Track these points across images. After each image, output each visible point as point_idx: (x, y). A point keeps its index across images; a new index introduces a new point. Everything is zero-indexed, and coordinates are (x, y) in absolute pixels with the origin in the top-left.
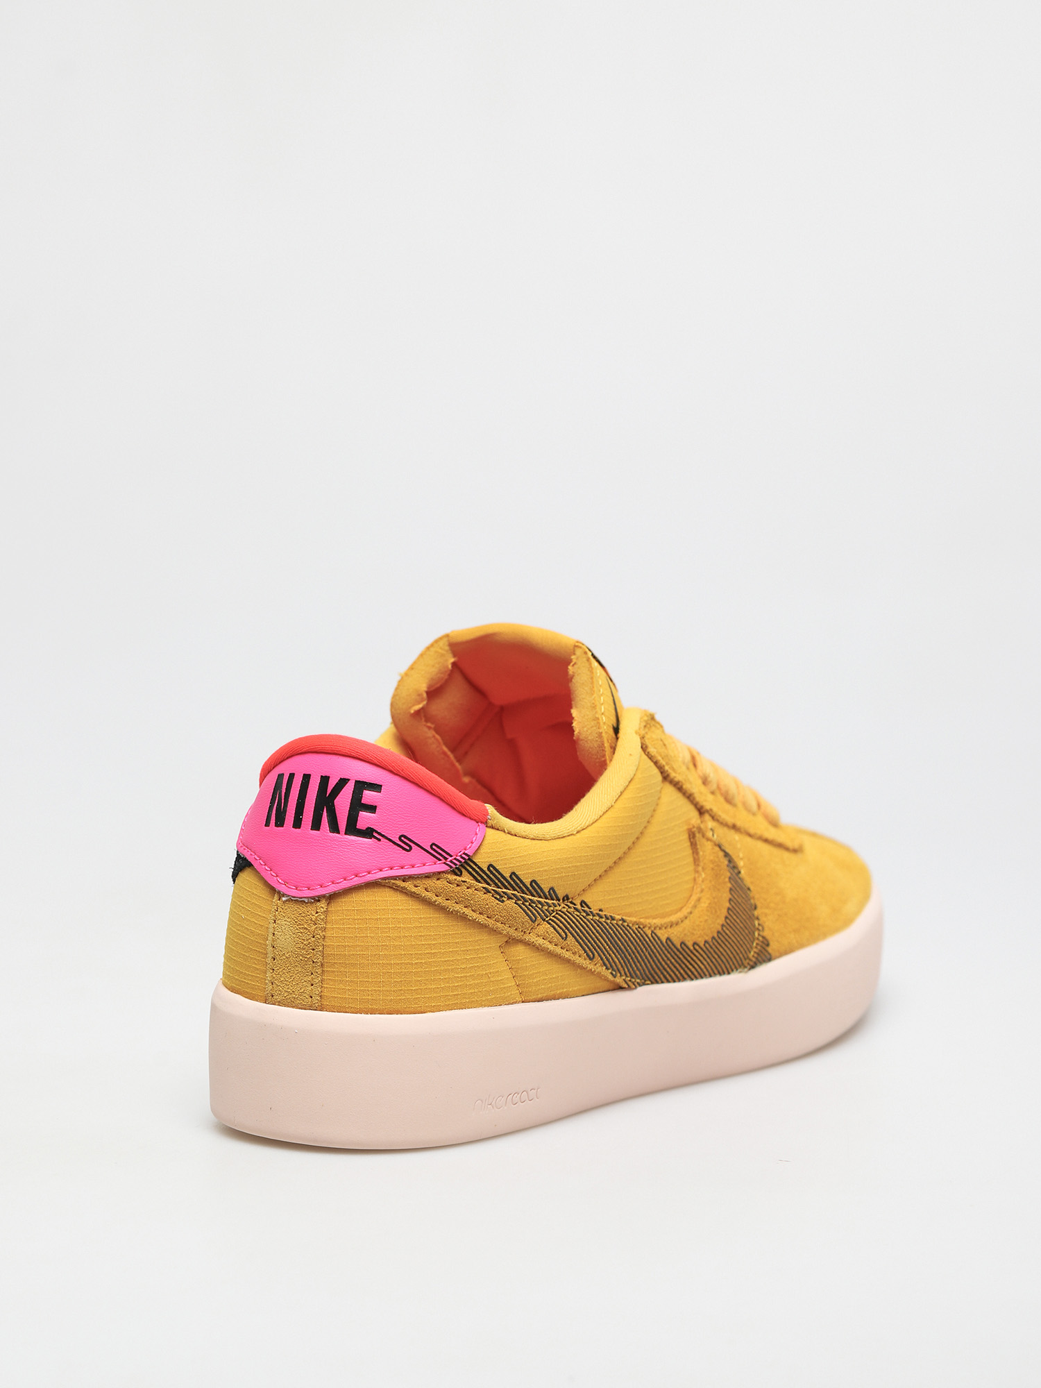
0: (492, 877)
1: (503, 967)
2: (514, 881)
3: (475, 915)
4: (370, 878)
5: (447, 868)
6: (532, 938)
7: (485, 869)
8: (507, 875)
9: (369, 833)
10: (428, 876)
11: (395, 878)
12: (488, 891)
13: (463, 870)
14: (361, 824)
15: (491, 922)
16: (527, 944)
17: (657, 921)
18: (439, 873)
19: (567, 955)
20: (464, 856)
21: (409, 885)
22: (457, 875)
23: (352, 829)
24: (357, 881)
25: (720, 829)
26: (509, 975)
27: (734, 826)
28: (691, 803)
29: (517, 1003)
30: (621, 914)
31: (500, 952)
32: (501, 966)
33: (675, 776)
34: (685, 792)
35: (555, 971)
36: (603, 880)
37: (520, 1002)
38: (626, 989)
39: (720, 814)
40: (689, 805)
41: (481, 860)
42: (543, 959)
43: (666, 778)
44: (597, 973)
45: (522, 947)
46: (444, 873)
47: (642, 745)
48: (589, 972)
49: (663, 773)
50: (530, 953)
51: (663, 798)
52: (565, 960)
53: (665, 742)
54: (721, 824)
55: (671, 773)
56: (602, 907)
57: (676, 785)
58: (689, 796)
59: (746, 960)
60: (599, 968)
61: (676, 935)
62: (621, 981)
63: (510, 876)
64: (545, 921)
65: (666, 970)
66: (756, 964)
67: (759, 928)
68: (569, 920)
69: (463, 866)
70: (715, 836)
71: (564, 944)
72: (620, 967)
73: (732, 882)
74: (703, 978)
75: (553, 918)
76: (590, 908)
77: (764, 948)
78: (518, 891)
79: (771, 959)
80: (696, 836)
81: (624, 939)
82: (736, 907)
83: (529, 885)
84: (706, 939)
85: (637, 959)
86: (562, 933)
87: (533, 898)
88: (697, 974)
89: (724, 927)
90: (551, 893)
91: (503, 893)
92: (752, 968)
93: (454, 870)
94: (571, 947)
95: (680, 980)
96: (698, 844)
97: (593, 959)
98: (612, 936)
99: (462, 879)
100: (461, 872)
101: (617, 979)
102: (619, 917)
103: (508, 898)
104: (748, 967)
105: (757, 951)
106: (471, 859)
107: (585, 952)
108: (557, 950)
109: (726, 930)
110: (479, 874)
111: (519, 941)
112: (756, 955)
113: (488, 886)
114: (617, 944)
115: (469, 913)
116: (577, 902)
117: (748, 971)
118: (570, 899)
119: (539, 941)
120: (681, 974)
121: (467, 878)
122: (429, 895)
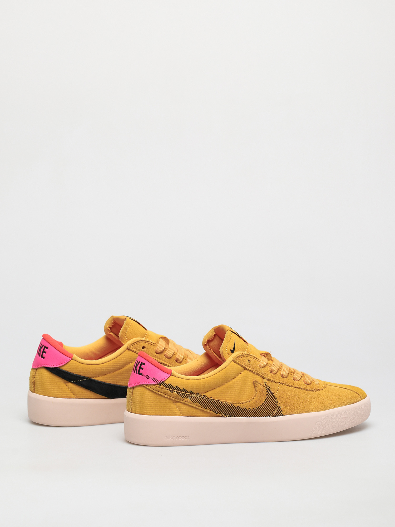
0: (170, 387)
1: (175, 407)
2: (177, 388)
3: (164, 395)
4: (139, 384)
5: (156, 383)
6: (183, 402)
7: (168, 385)
8: (175, 387)
9: (141, 374)
10: (151, 385)
11: (144, 385)
12: (168, 390)
13: (161, 384)
14: (140, 372)
15: (169, 397)
16: (182, 403)
17: (233, 402)
18: (154, 384)
19: (196, 407)
20: (162, 381)
21: (147, 387)
22: (160, 385)
23: (139, 373)
24: (137, 384)
25: (270, 383)
26: (177, 409)
27: (279, 383)
28: (258, 375)
29: (179, 416)
30: (220, 399)
31: (173, 404)
32: (173, 407)
33: (250, 369)
34: (254, 373)
35: (192, 410)
36: (213, 391)
37: (181, 416)
38: (222, 417)
39: (272, 379)
40: (257, 376)
41: (167, 382)
42: (187, 407)
43: (246, 369)
44: (209, 412)
45: (180, 403)
46: (156, 384)
47: (233, 360)
48: (205, 412)
49: (244, 368)
50: (183, 405)
51: (243, 373)
52: (196, 408)
53: (251, 361)
54: (271, 381)
55: (248, 368)
56: (212, 397)
57: (250, 371)
58: (257, 374)
59: (271, 415)
60: (209, 411)
61: (242, 406)
62: (220, 415)
63: (176, 387)
64: (188, 398)
65: (238, 414)
66: (275, 416)
67: (279, 407)
68: (196, 399)
69: (161, 383)
70: (266, 384)
71: (195, 404)
72: (218, 411)
73: (268, 395)
74: (252, 417)
75: (191, 398)
76: (207, 397)
77: (280, 412)
78: (178, 391)
79: (282, 415)
80: (255, 383)
81: (219, 405)
82: (268, 402)
83: (182, 390)
84: (254, 408)
85: (225, 410)
86: (194, 402)
87: (184, 393)
88: (250, 416)
89: (262, 406)
90: (191, 392)
91: (173, 391)
92: (273, 417)
93: (159, 384)
94: (197, 405)
95: (244, 417)
96: (256, 385)
97: (206, 409)
98: (214, 404)
99: (160, 386)
100: (161, 385)
101: (218, 414)
102: (217, 400)
103: (175, 392)
104: (272, 416)
105: (276, 413)
106: (163, 382)
107: (203, 407)
108: (192, 405)
109: (262, 407)
110: (166, 386)
111: (179, 402)
112: (276, 414)
113: (168, 389)
114: (216, 406)
115: (162, 394)
116: (203, 395)
117: (272, 417)
118: (199, 394)
119: (186, 403)
120: (244, 415)
121: (162, 386)
122: (152, 389)
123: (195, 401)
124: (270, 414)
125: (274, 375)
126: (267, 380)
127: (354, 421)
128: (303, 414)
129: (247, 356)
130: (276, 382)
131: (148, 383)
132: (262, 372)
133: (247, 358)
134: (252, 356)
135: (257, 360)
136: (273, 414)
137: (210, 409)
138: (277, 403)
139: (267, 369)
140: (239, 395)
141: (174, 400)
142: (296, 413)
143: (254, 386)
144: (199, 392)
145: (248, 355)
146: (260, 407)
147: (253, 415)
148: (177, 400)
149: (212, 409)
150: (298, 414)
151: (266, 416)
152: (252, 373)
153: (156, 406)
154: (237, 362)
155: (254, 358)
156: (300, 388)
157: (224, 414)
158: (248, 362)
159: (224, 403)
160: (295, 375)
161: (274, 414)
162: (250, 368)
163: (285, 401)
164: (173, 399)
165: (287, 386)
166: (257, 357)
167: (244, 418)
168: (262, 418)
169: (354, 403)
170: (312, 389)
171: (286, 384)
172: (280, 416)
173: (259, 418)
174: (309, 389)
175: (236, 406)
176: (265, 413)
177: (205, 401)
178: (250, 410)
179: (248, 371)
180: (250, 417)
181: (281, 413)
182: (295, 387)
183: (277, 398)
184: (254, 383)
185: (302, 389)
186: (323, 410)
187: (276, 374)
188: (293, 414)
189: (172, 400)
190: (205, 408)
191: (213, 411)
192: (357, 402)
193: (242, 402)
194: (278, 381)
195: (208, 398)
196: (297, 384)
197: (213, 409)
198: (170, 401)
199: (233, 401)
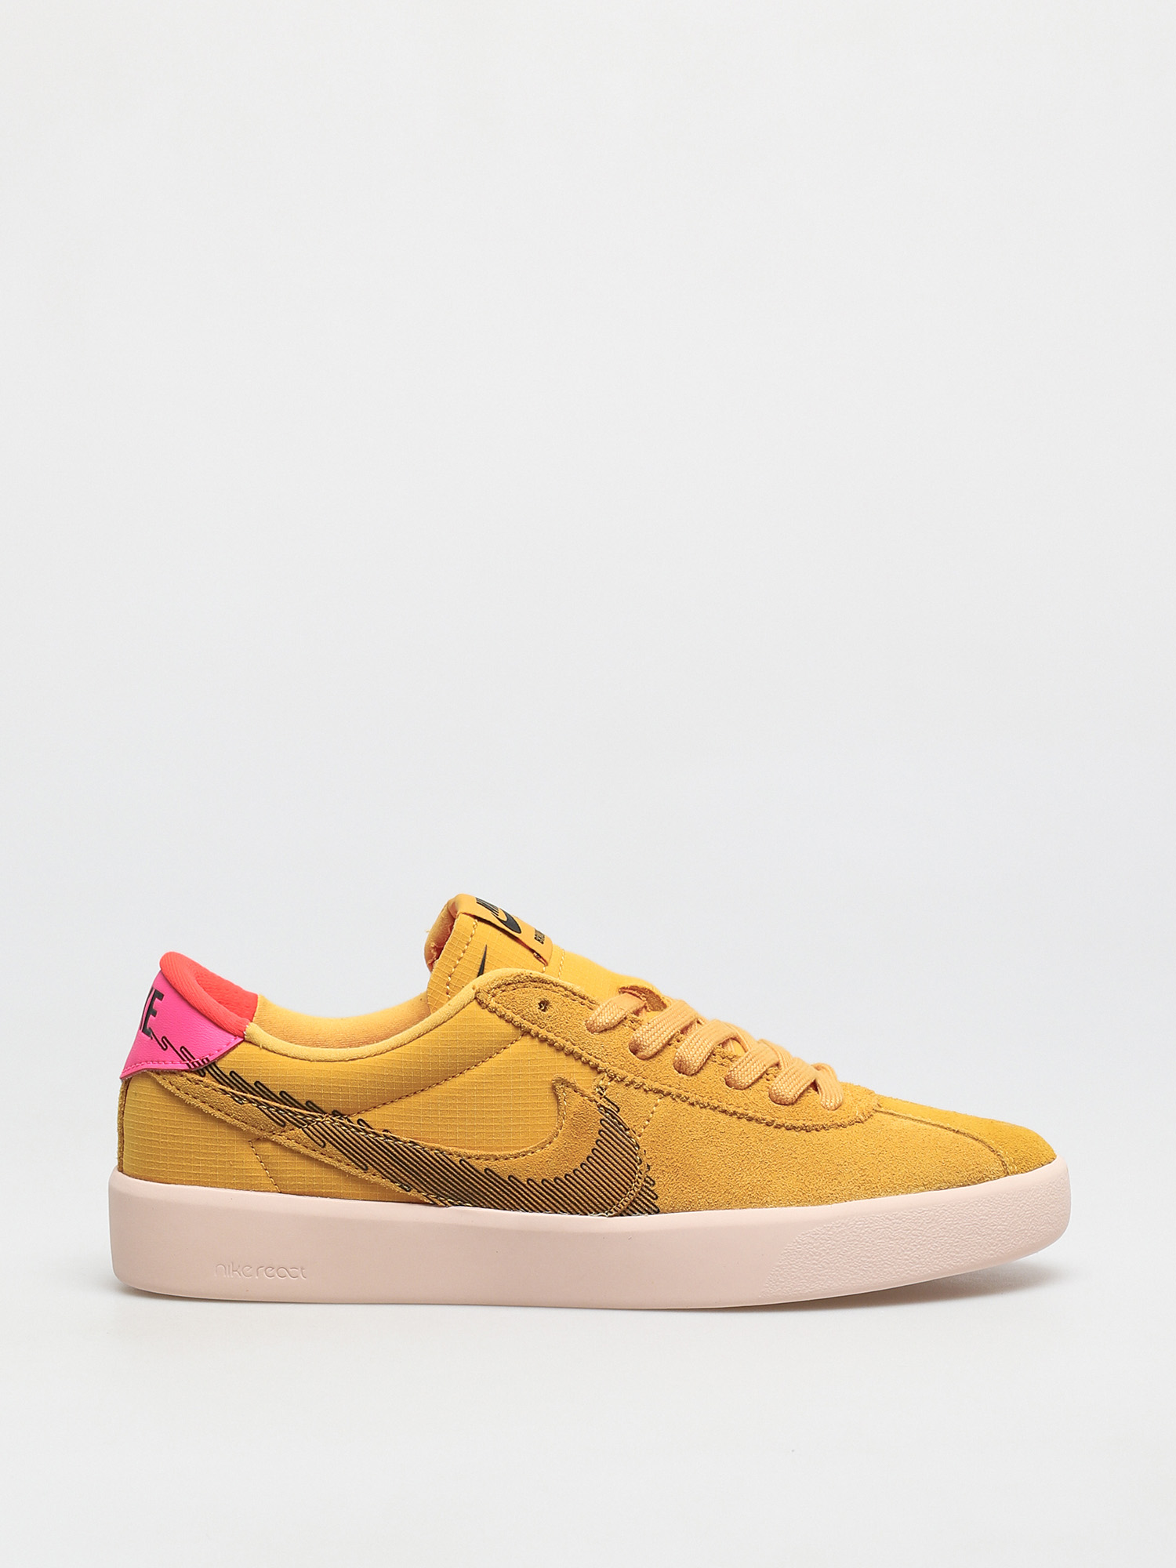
0: (233, 1080)
1: (254, 1159)
2: (260, 1089)
5: (189, 1068)
6: (282, 1139)
7: (228, 1074)
8: (252, 1083)
9: (149, 1032)
10: (173, 1072)
12: (226, 1093)
13: (206, 1072)
14: (149, 1027)
15: (228, 1119)
16: (275, 1143)
17: (471, 1152)
18: (182, 1071)
19: (327, 1160)
20: (205, 1060)
21: (159, 1078)
22: (200, 1075)
24: (134, 1069)
25: (621, 1089)
26: (260, 1166)
27: (660, 1092)
28: (576, 1060)
29: (269, 1191)
30: (415, 1139)
31: (245, 1146)
32: (247, 1157)
33: (543, 1032)
34: (560, 1049)
35: (315, 1172)
36: (394, 1105)
37: (273, 1192)
38: (431, 1205)
39: (630, 1077)
40: (571, 1061)
41: (225, 1065)
42: (297, 1160)
43: (527, 1033)
44: (375, 1183)
45: (269, 1146)
46: (186, 1071)
47: (476, 998)
48: (363, 1181)
49: (519, 1027)
50: (279, 1152)
51: (512, 1048)
52: (326, 1164)
53: (552, 1003)
54: (627, 1085)
55: (535, 1028)
56: (388, 1128)
57: (543, 1040)
58: (571, 1054)
59: (612, 1207)
60: (378, 1179)
61: (502, 1168)
62: (421, 1196)
63: (255, 1084)
64: (300, 1127)
65: (488, 1196)
66: (630, 1212)
67: (645, 1181)
68: (329, 1132)
69: (206, 1068)
70: (604, 1094)
71: (322, 1150)
72: (412, 1183)
73: (604, 1135)
74: (542, 1212)
75: (310, 1127)
76: (369, 1127)
77: (648, 1200)
78: (264, 1098)
79: (658, 1212)
80: (559, 1087)
81: (415, 1161)
82: (603, 1158)
83: (279, 1096)
84: (545, 1177)
85: (439, 1180)
86: (319, 1141)
87: (283, 1106)
88: (533, 1208)
89: (577, 1172)
90: (310, 1106)
91: (245, 1097)
92: (621, 1215)
93: (198, 1071)
94: (332, 1156)
95: (510, 1209)
96: (562, 1095)
97: (366, 1170)
98: (395, 1155)
99: (201, 1079)
100: (205, 1074)
101: (413, 1193)
102: (409, 1140)
103: (251, 1102)
104: (614, 1213)
105: (634, 1201)
106: (214, 1064)
107: (354, 1162)
108: (313, 1154)
109: (580, 1175)
110: (220, 1078)
111: (266, 1140)
112: (631, 1204)
113: (229, 1089)
114: (404, 1163)
115: (205, 1107)
116: (354, 1119)
117: (615, 1216)
118: (342, 1115)
119: (292, 1144)
120: (511, 1203)
121: (208, 1080)
122: (172, 1089)
123: (324, 1139)
124: (608, 1204)
125: (644, 1062)
126: (607, 1078)
127: (958, 1253)
128: (737, 1212)
129: (540, 985)
130: (645, 1090)
131: (162, 1066)
132: (595, 1046)
133: (535, 995)
134: (561, 989)
135: (584, 1002)
136: (620, 1205)
137: (380, 1172)
138: (639, 1164)
139: (620, 1039)
140: (496, 1126)
141: (248, 1133)
142: (710, 1207)
143: (556, 1096)
144: (340, 1108)
145: (543, 981)
146: (572, 1175)
147: (544, 1205)
148: (257, 1132)
149: (388, 1172)
150: (717, 1209)
151: (595, 1210)
152: (550, 1050)
153: (186, 1152)
154: (493, 1003)
155: (569, 993)
156: (742, 1114)
157: (436, 1194)
158: (536, 1009)
159: (432, 1153)
160: (734, 1066)
161: (624, 1203)
162: (541, 1031)
163: (672, 1161)
164: (245, 1127)
165: (692, 1104)
166: (583, 993)
167: (511, 1212)
168: (577, 1216)
169: (964, 1186)
170: (792, 1122)
171: (688, 1099)
172: (650, 1214)
173: (567, 1216)
174: (778, 1122)
175: (481, 1166)
176: (587, 1200)
177: (359, 1143)
178: (532, 1184)
179: (536, 1042)
180: (533, 1211)
181: (653, 1204)
182: (724, 1112)
183: (639, 1148)
184: (554, 1088)
185: (750, 1119)
186: (820, 1200)
187: (654, 1061)
188: (699, 1210)
189: (239, 1129)
190: (363, 1169)
191: (392, 1181)
192: (981, 1180)
193: (502, 1153)
194: (656, 1085)
195: (374, 1133)
196: (734, 1100)
197: (391, 1174)
198: (235, 1136)
199: (469, 1148)
